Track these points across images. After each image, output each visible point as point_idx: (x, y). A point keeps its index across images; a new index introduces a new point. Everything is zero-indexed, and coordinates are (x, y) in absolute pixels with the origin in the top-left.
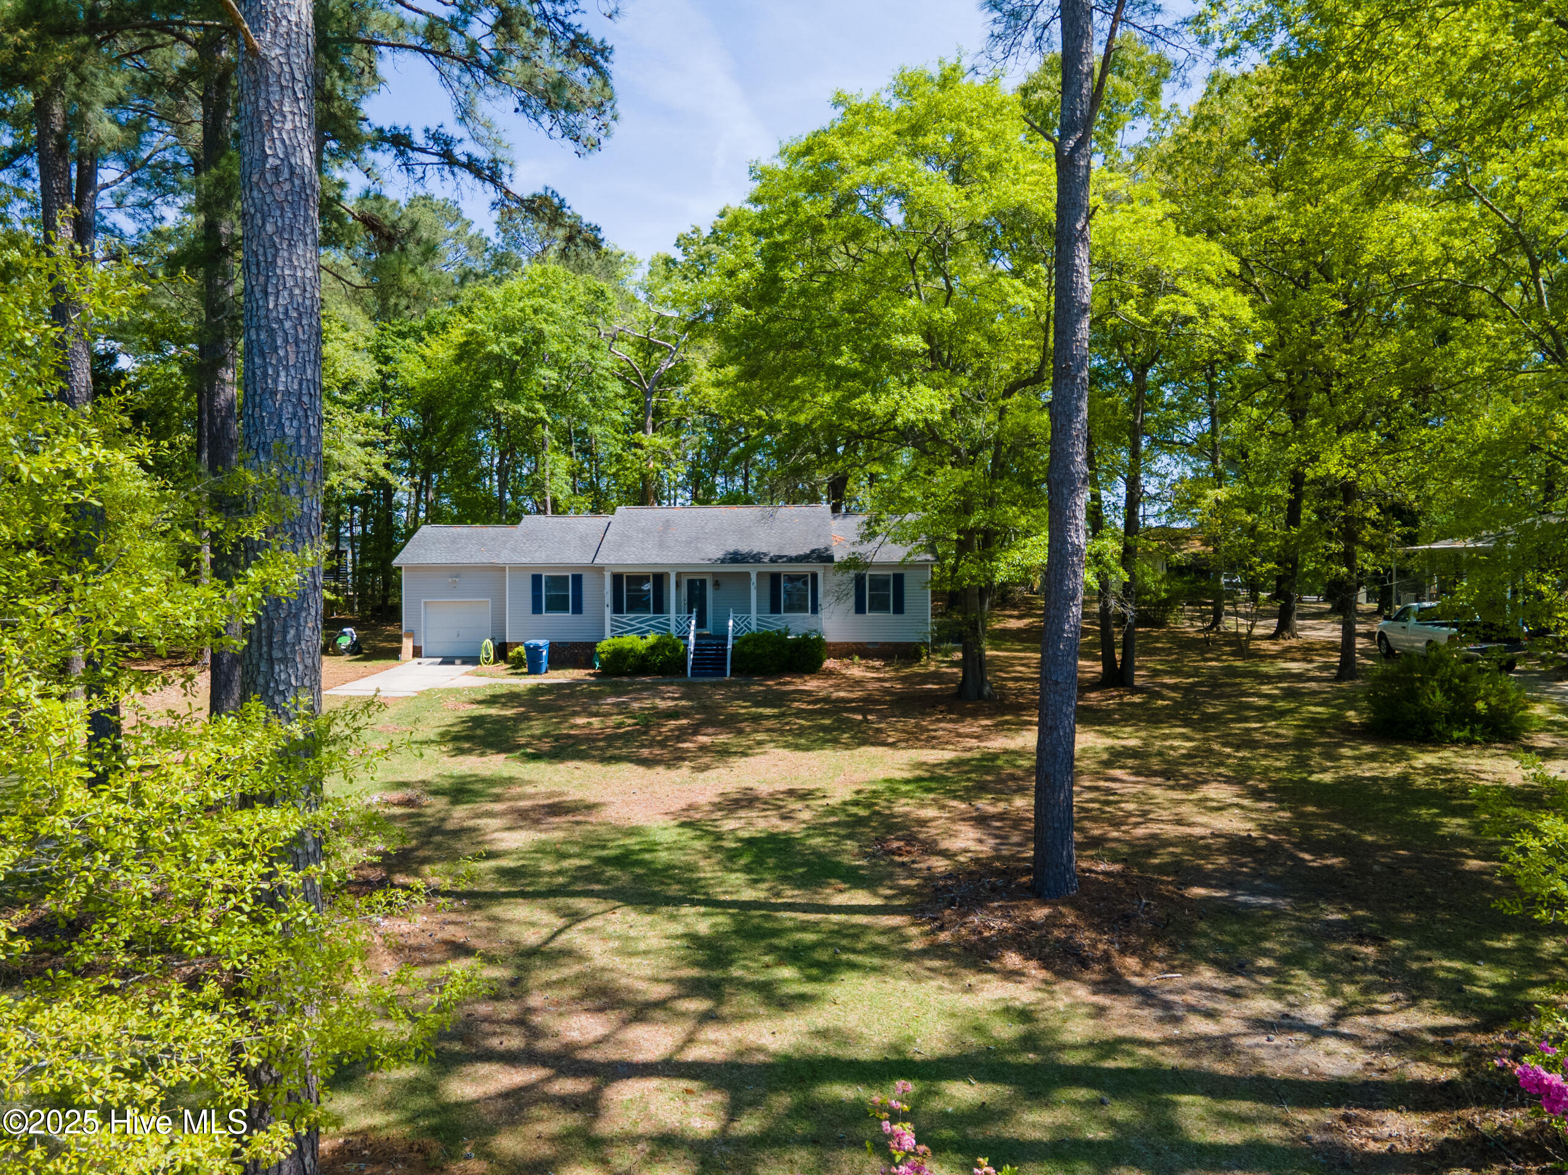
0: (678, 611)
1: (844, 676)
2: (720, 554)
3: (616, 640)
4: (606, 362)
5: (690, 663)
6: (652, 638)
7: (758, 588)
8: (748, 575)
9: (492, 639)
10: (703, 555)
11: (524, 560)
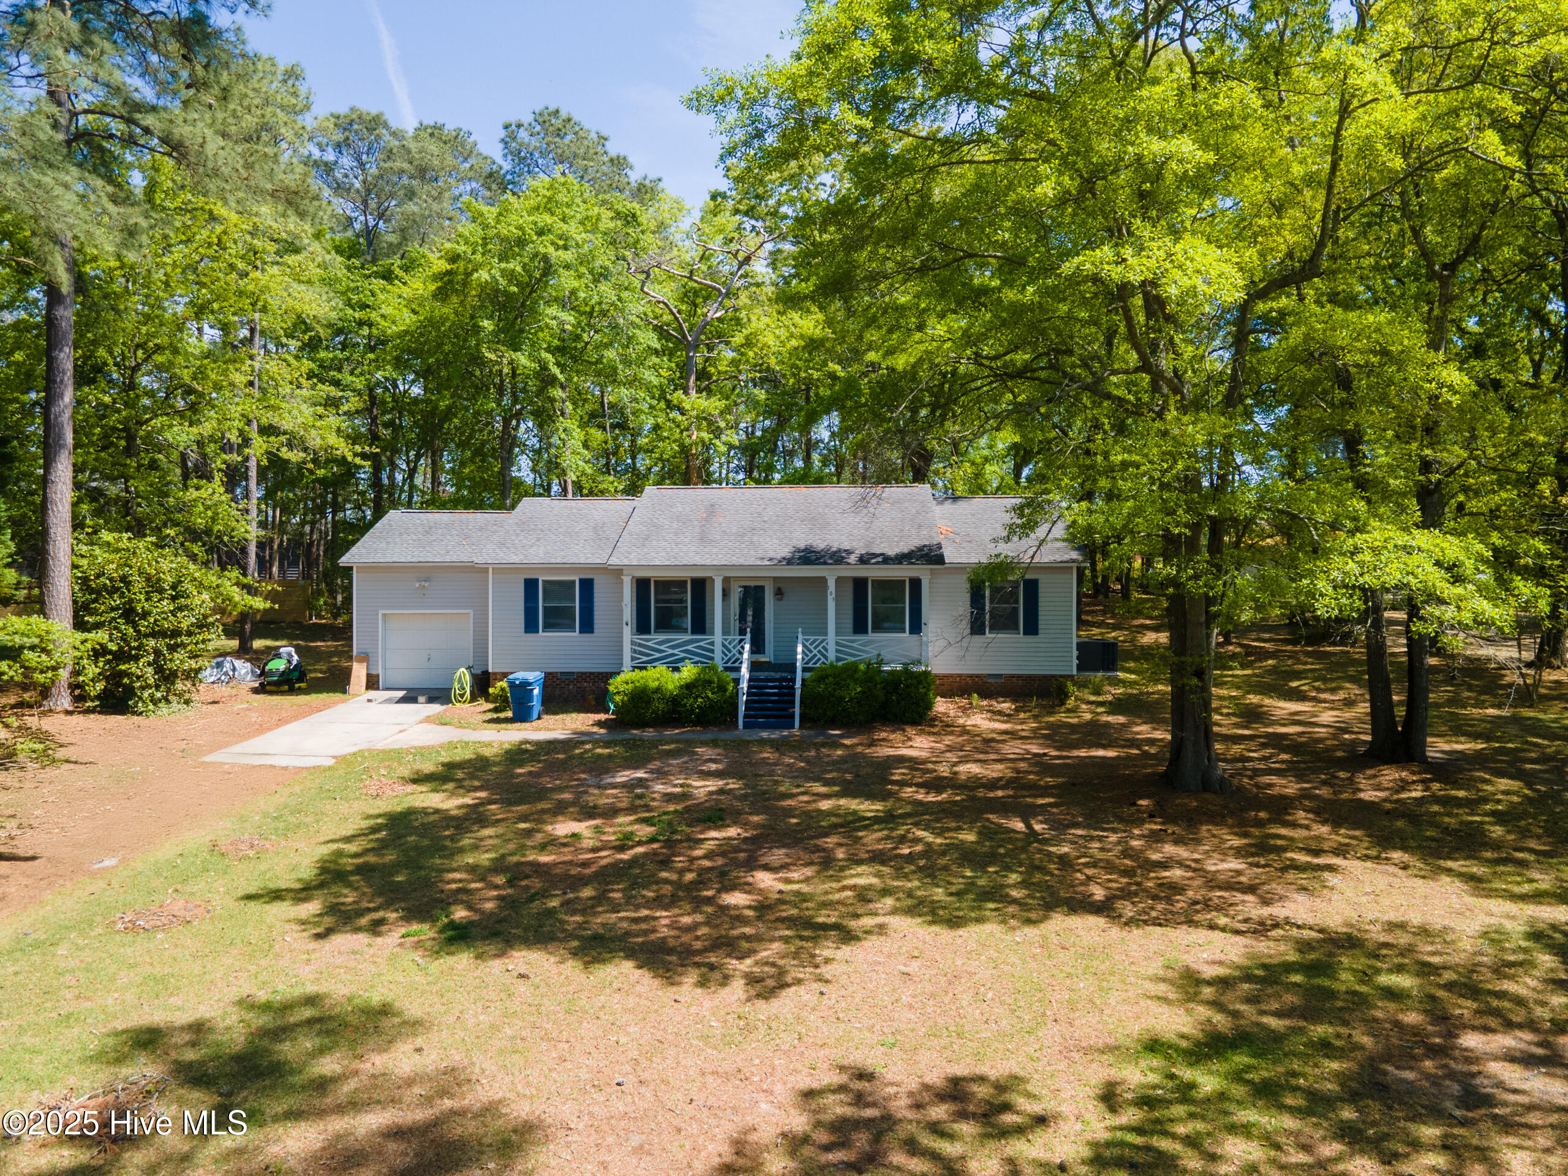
0: (726, 632)
1: (964, 731)
2: (785, 552)
3: (638, 674)
4: (636, 307)
5: (742, 708)
6: (688, 672)
7: (837, 600)
8: (823, 581)
9: (469, 668)
10: (761, 553)
11: (515, 559)
